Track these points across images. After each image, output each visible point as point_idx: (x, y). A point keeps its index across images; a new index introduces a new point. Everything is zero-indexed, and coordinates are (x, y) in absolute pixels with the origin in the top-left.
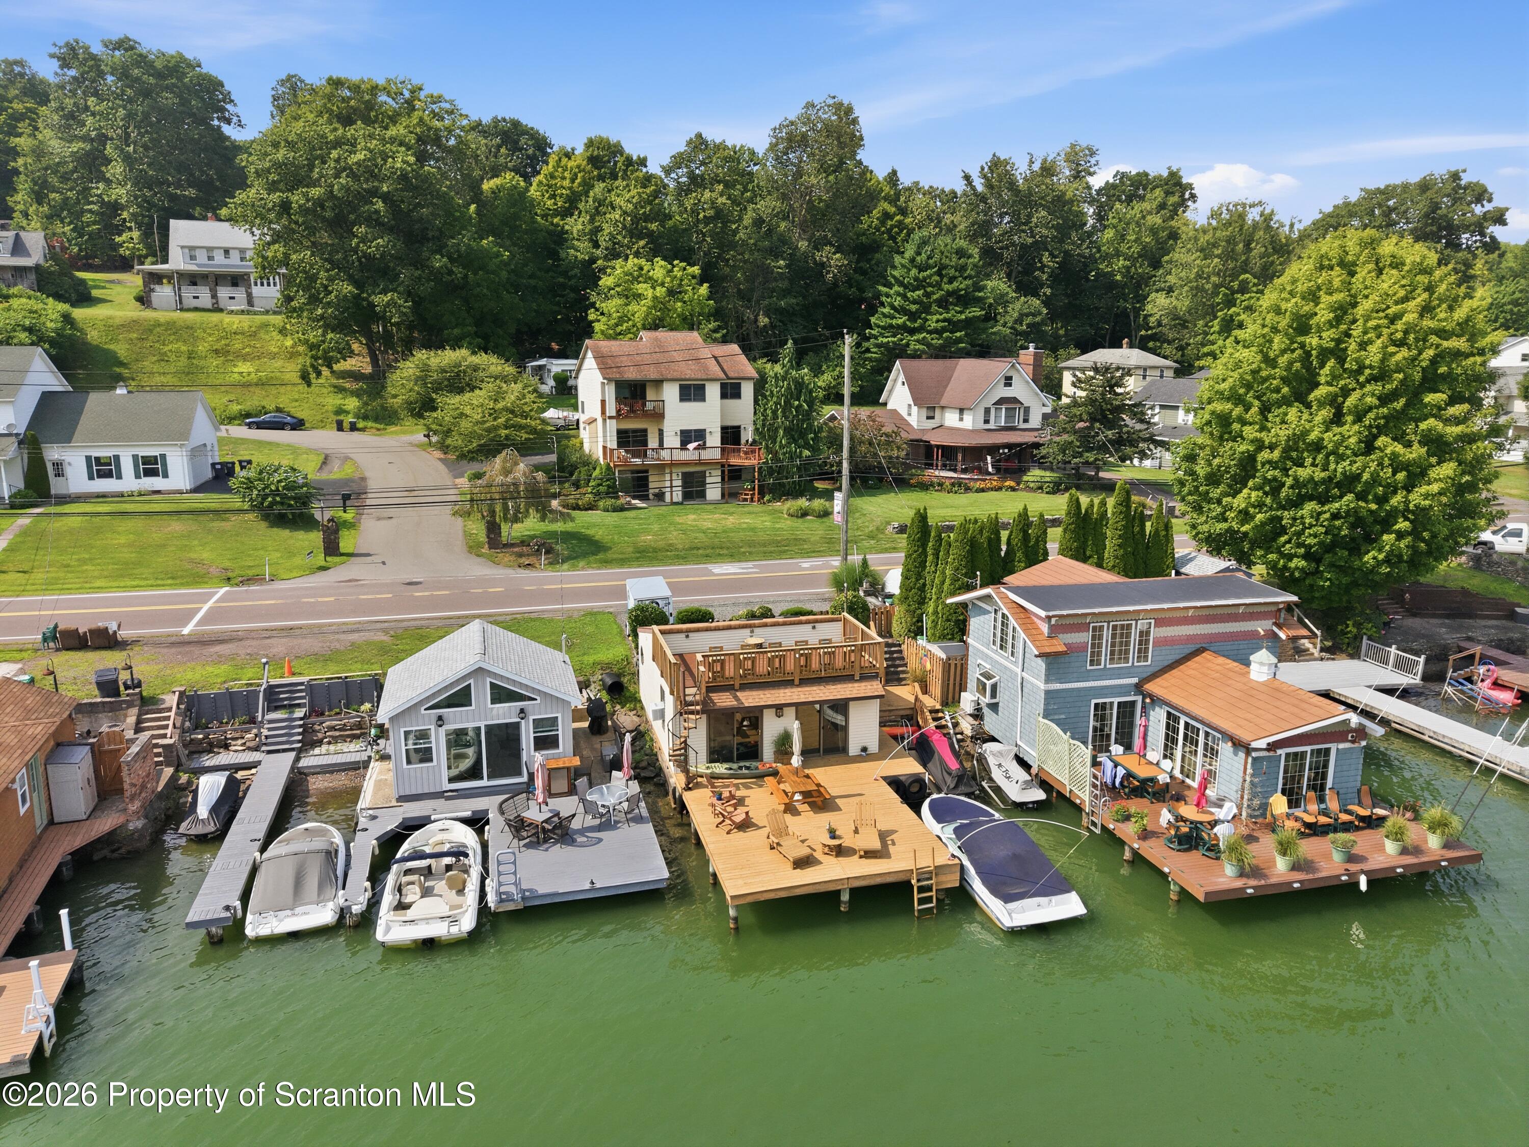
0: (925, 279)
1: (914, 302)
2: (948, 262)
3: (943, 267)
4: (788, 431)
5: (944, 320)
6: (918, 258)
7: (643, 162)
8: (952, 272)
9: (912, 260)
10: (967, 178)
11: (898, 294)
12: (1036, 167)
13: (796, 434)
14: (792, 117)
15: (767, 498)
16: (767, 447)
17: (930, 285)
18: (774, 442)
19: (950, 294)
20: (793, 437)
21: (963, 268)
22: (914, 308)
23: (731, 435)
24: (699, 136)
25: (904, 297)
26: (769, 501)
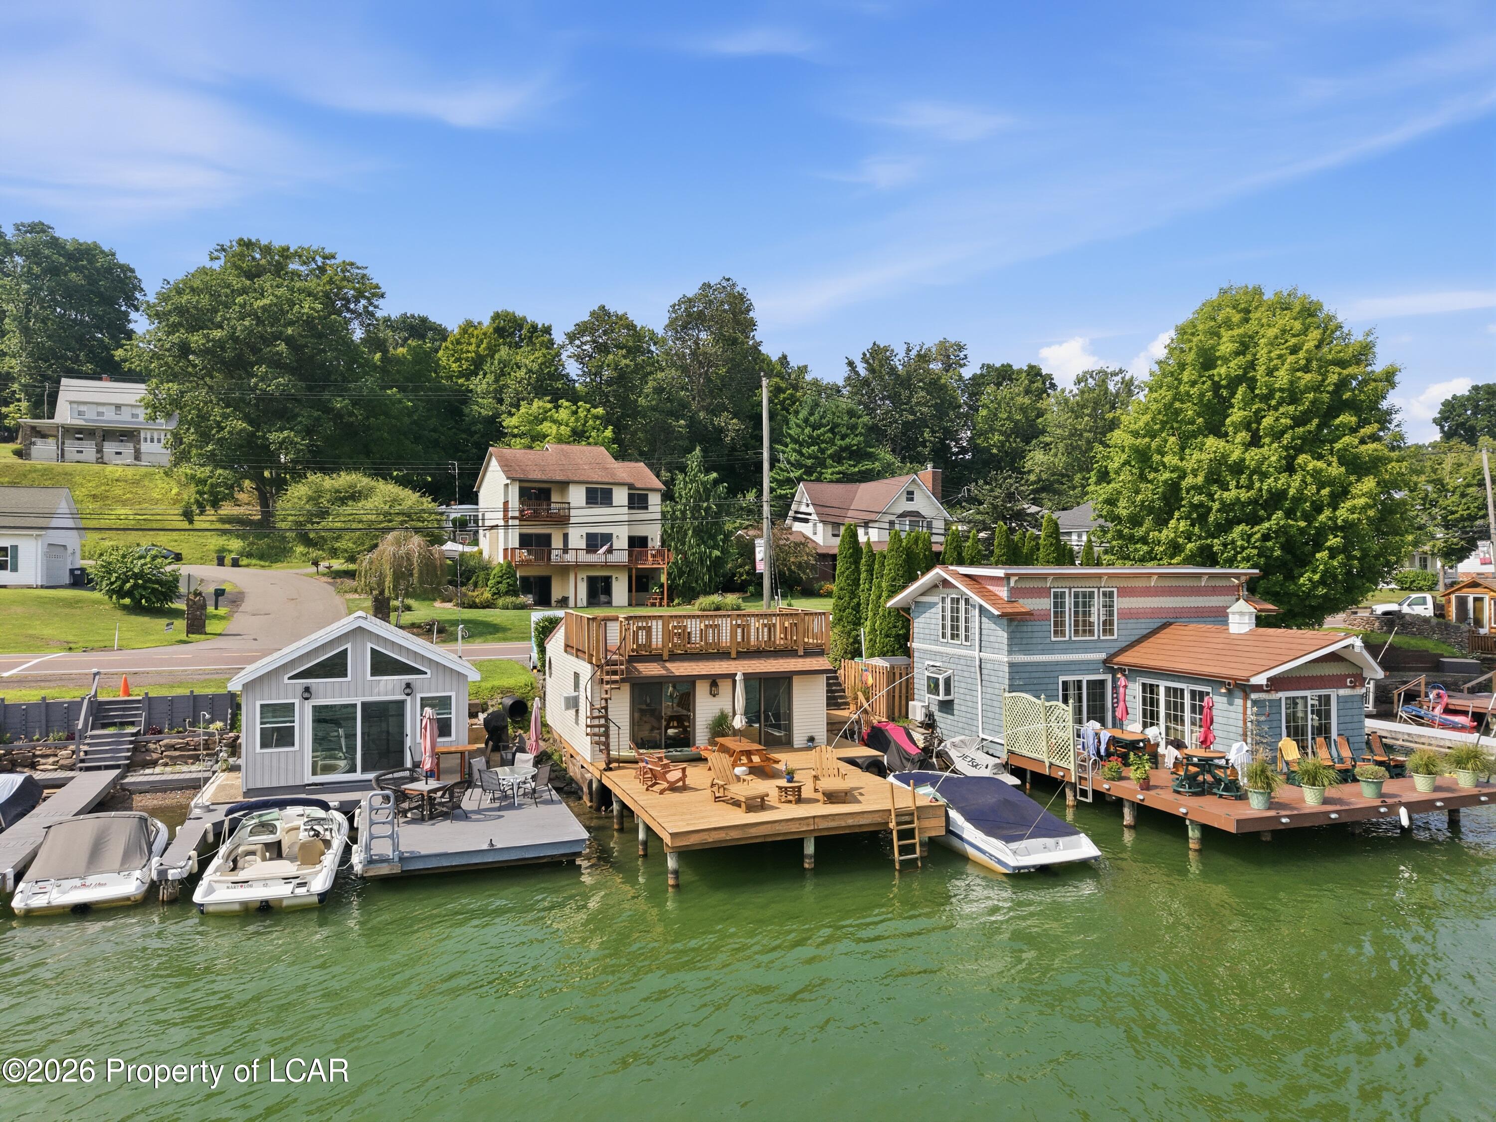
0: (819, 436)
1: (810, 457)
2: (839, 420)
3: (836, 425)
4: (697, 532)
5: (839, 473)
6: (812, 419)
7: (547, 330)
8: (844, 430)
9: (806, 421)
10: (851, 364)
11: (794, 450)
12: (913, 353)
13: (705, 534)
14: (690, 295)
15: (676, 601)
16: (676, 548)
17: (823, 442)
18: (684, 544)
19: (842, 449)
20: (702, 538)
21: (853, 427)
22: (809, 462)
23: (637, 543)
24: (602, 308)
25: (800, 453)
26: (679, 604)
